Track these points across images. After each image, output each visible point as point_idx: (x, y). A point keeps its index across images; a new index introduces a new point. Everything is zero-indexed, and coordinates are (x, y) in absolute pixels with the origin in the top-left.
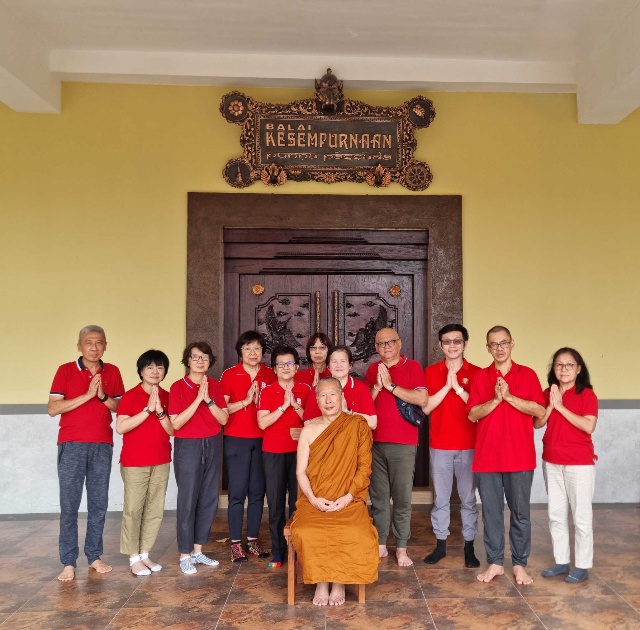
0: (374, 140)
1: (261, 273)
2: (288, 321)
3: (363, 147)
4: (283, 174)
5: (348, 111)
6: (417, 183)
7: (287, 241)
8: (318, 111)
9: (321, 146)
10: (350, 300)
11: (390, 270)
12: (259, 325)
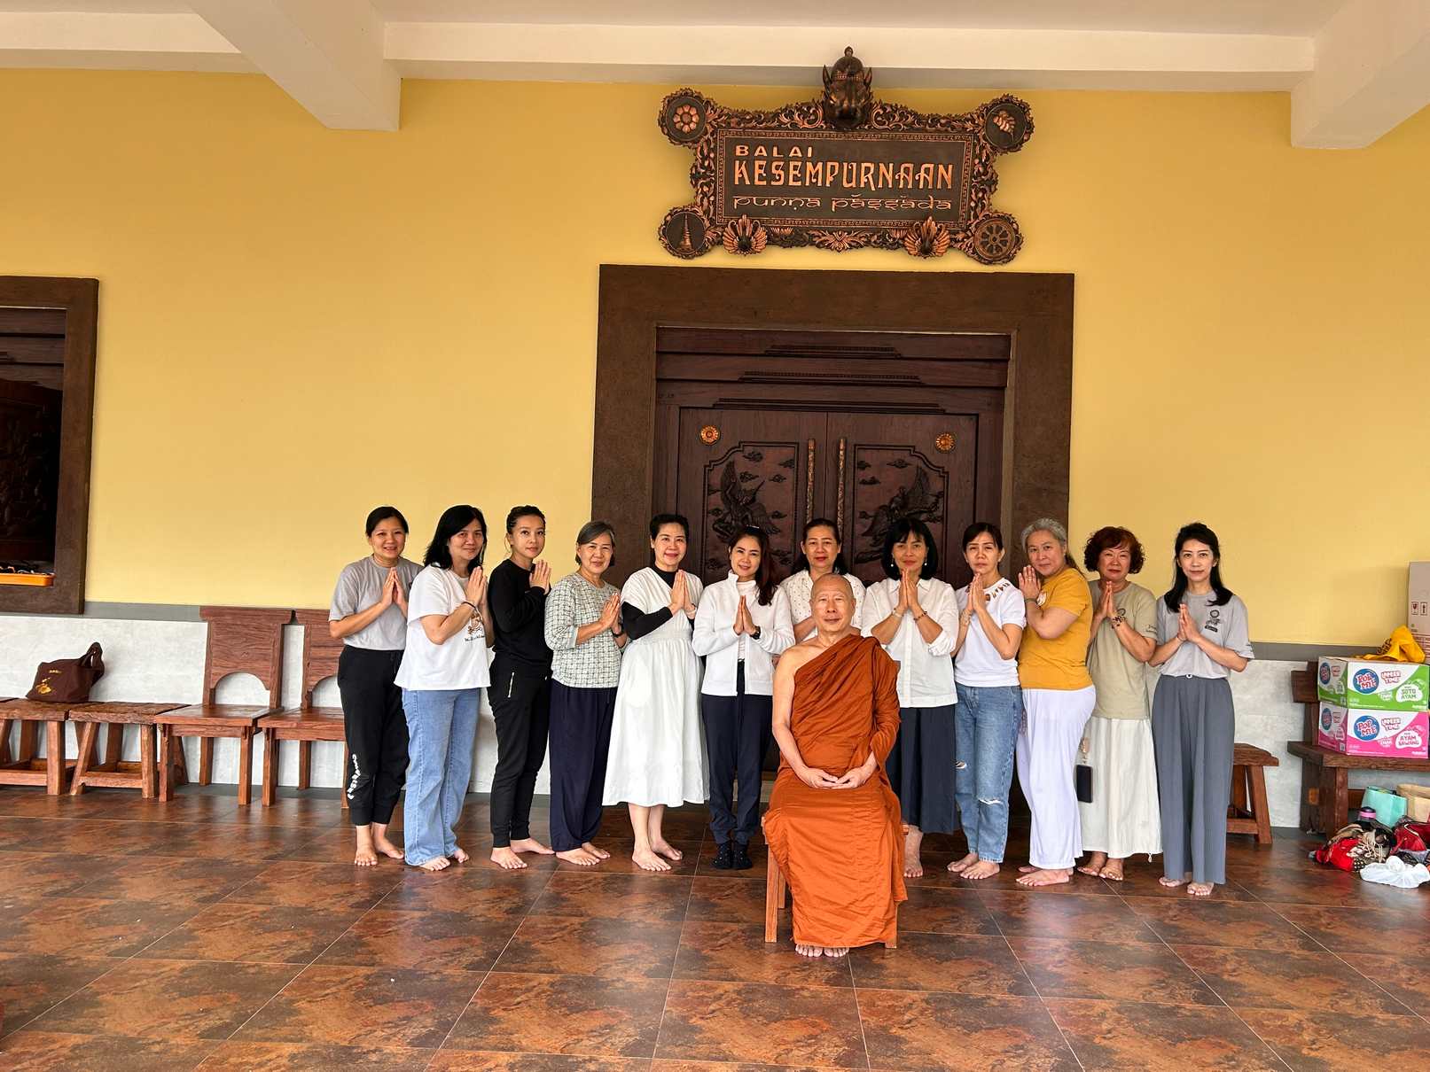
0: (922, 174)
1: (714, 407)
2: (758, 489)
3: (901, 186)
4: (761, 233)
5: (877, 121)
6: (995, 252)
7: (762, 352)
8: (826, 123)
9: (828, 185)
10: (864, 456)
11: (937, 405)
12: (710, 495)
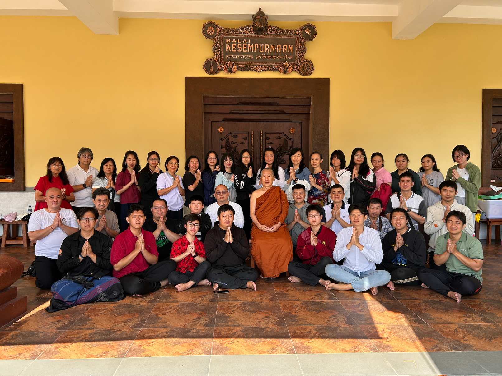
0: (284, 48)
1: (222, 121)
2: (236, 147)
4: (235, 66)
5: (270, 32)
6: (306, 72)
7: (237, 104)
8: (254, 32)
9: (255, 51)
10: (268, 135)
11: (289, 119)
12: (221, 149)
